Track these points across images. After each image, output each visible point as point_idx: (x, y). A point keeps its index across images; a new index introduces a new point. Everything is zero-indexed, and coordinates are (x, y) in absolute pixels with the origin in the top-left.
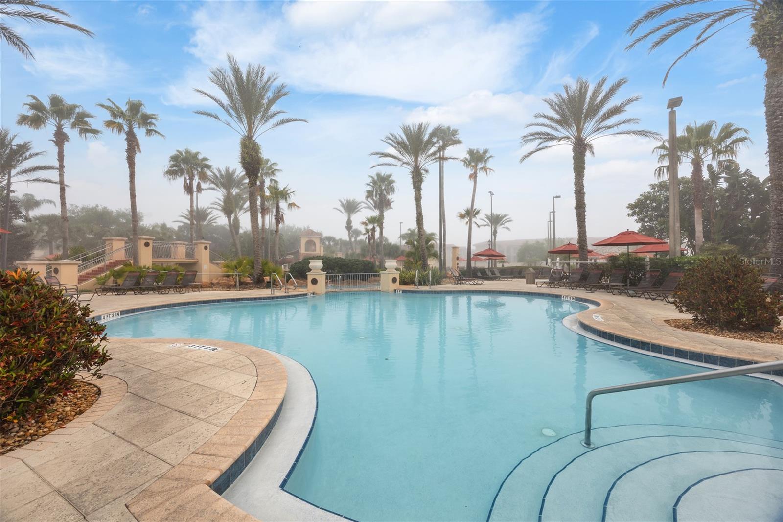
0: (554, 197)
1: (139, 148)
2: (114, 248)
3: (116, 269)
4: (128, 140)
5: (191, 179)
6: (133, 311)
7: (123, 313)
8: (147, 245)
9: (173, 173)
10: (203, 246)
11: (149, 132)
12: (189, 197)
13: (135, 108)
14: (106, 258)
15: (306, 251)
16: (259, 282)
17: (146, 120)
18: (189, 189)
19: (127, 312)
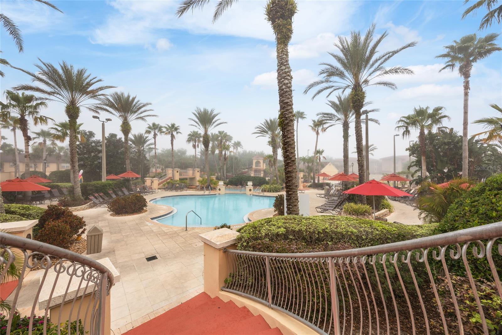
0: (394, 136)
1: (175, 138)
2: (169, 173)
3: (168, 181)
4: (171, 137)
5: (195, 143)
6: (164, 197)
7: (161, 198)
8: (177, 172)
9: (189, 141)
10: (197, 171)
11: (177, 133)
12: (195, 150)
13: (173, 125)
14: (167, 176)
15: (256, 167)
16: (207, 188)
17: (176, 129)
18: (194, 146)
19: (163, 197)
